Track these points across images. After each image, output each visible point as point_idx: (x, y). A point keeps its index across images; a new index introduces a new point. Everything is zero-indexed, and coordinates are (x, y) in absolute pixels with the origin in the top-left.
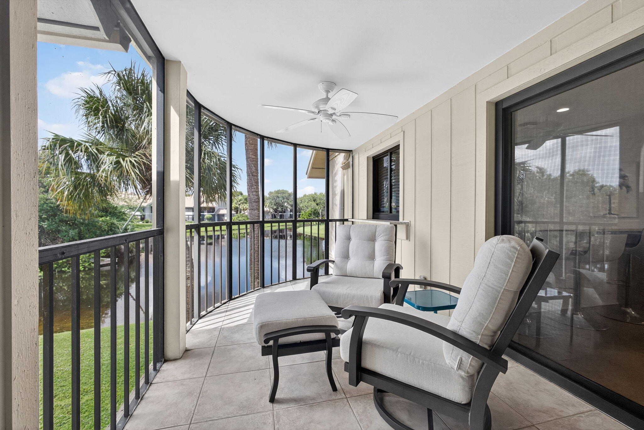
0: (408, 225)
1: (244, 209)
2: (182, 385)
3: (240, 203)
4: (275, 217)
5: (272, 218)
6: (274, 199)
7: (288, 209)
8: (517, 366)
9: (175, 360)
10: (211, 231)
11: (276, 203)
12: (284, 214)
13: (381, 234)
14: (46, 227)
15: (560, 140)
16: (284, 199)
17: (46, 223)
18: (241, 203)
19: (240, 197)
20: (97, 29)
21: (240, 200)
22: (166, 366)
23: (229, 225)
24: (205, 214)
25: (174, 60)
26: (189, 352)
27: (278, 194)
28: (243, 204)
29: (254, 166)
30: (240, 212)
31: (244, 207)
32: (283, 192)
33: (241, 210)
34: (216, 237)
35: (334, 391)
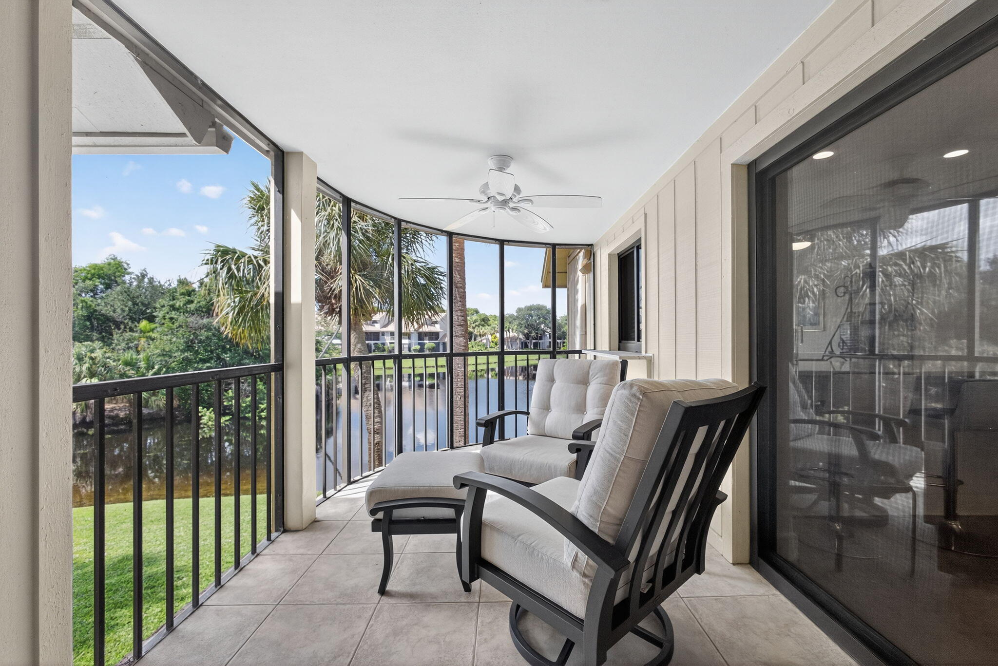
0: (651, 361)
1: (480, 335)
2: (291, 560)
3: (474, 325)
4: (526, 346)
5: (522, 348)
6: (525, 318)
7: (546, 333)
8: (773, 595)
9: (296, 531)
10: (433, 367)
11: (528, 325)
12: (540, 341)
13: (597, 374)
14: (228, 361)
15: (965, 206)
16: (539, 318)
17: (228, 355)
18: (476, 326)
19: (475, 317)
20: (183, 135)
21: (475, 321)
22: (285, 538)
23: (398, 359)
24: (425, 341)
25: (294, 151)
26: (318, 523)
27: (531, 310)
28: (479, 327)
29: (459, 274)
30: (475, 339)
31: (481, 331)
32: (539, 308)
33: (476, 337)
34: (441, 376)
35: (466, 591)
